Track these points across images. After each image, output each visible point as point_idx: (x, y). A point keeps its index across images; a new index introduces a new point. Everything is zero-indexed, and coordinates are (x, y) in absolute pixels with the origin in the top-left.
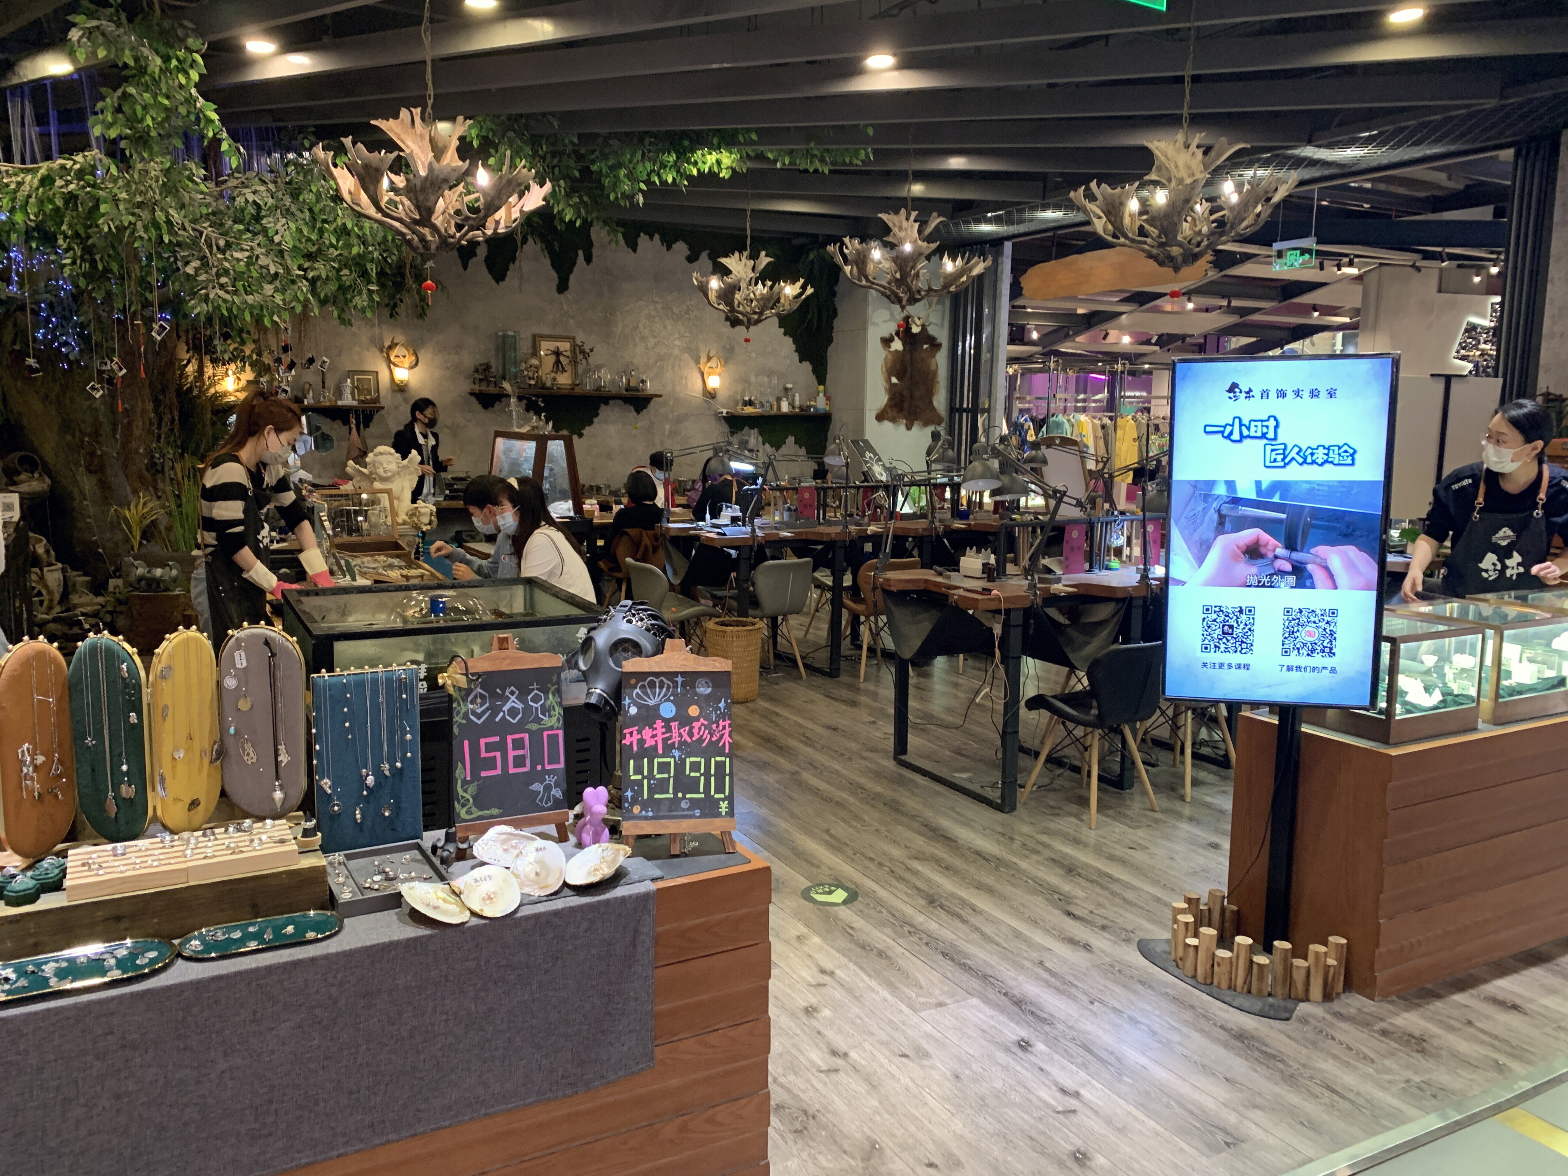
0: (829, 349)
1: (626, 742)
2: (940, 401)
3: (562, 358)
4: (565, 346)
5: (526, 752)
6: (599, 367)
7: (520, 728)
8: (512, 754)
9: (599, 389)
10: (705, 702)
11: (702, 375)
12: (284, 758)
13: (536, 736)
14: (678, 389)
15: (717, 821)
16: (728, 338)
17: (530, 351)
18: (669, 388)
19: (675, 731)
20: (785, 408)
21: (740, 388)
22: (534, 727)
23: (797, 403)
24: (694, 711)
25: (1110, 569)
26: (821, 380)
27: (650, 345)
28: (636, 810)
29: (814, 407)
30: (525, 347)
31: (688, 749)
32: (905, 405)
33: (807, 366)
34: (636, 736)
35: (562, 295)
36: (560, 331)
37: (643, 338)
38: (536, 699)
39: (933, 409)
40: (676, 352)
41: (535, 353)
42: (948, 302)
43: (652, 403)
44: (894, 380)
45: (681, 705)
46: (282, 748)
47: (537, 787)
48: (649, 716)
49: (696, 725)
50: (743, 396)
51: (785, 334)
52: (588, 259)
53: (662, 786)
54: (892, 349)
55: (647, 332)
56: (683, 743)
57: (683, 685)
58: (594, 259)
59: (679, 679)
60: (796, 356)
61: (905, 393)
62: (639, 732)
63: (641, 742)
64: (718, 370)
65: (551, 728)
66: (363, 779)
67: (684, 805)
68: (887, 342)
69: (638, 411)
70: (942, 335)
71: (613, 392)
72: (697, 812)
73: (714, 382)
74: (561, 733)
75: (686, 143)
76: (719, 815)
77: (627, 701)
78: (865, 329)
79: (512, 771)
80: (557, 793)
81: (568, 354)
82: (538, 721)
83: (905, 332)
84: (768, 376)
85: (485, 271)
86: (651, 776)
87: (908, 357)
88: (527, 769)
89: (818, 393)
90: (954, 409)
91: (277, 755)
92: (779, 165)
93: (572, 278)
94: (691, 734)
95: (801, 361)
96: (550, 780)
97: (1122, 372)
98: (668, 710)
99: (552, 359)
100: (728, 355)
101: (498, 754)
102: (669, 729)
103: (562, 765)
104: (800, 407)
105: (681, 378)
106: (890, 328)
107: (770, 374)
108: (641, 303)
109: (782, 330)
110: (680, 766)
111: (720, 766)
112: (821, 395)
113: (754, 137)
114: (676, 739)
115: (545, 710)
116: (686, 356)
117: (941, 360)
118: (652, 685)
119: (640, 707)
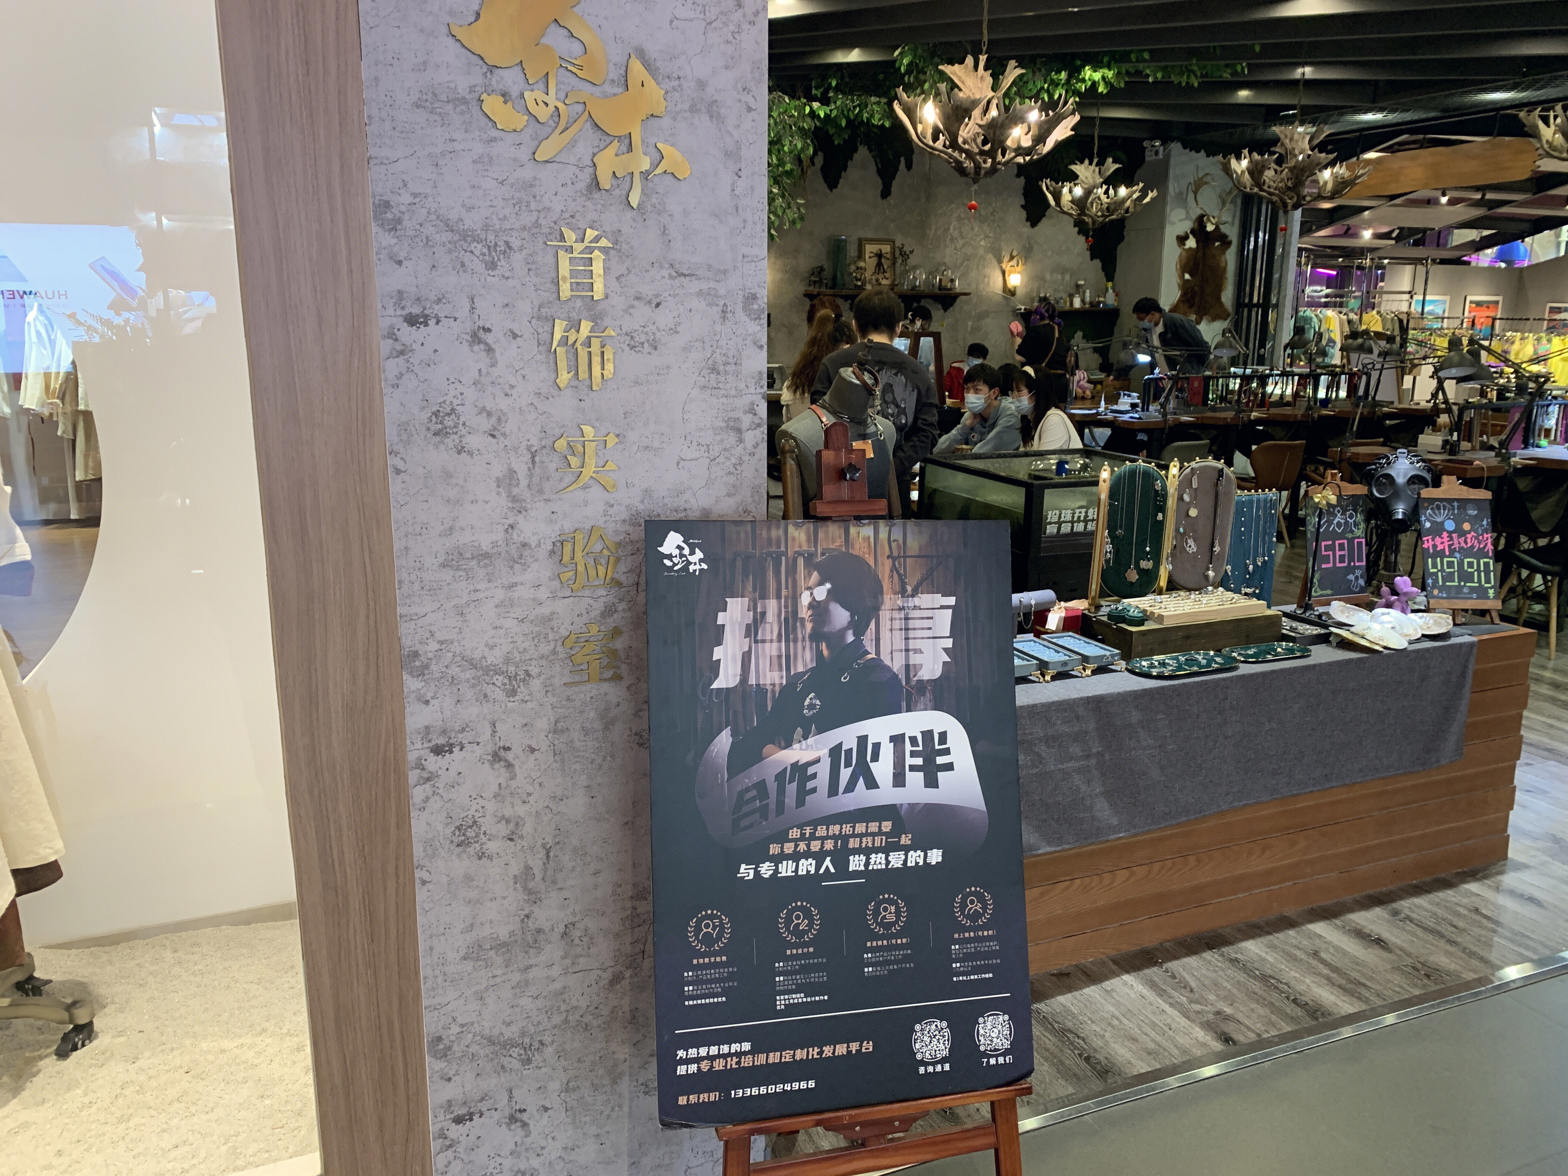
0: (1119, 248)
1: (1425, 546)
2: (1227, 296)
3: (883, 261)
4: (886, 249)
5: (1345, 552)
6: (915, 268)
7: (1341, 536)
8: (1338, 553)
9: (914, 288)
10: (1473, 520)
11: (1004, 273)
12: (1217, 549)
13: (1351, 541)
14: (981, 286)
15: (1489, 602)
16: (1028, 237)
17: (856, 254)
18: (974, 286)
19: (1455, 540)
20: (1077, 303)
21: (1036, 285)
22: (1350, 536)
23: (1088, 299)
24: (1466, 526)
25: (1539, 447)
26: (1110, 277)
27: (958, 246)
28: (1436, 592)
29: (1104, 303)
30: (852, 251)
31: (1467, 552)
32: (1197, 299)
33: (1097, 263)
34: (1431, 543)
35: (884, 201)
36: (881, 235)
37: (952, 239)
38: (1351, 517)
39: (1221, 304)
40: (981, 251)
41: (860, 255)
42: (1239, 201)
43: (958, 301)
44: (1187, 276)
45: (1459, 523)
46: (1217, 543)
47: (1351, 577)
48: (1437, 529)
49: (1469, 536)
50: (1039, 292)
51: (1079, 233)
52: (909, 166)
53: (1449, 577)
54: (1187, 247)
55: (956, 234)
56: (1461, 548)
57: (1459, 508)
58: (914, 166)
59: (1456, 504)
60: (1088, 253)
61: (1196, 289)
62: (1433, 540)
63: (1435, 546)
64: (1020, 268)
65: (1359, 537)
66: (1247, 566)
67: (1465, 590)
68: (1182, 240)
69: (946, 309)
70: (1232, 232)
71: (927, 291)
72: (1475, 596)
73: (1015, 280)
74: (1364, 541)
75: (1079, 63)
76: (1488, 598)
77: (1423, 518)
78: (1162, 228)
79: (1338, 565)
80: (1362, 582)
81: (888, 256)
82: (1352, 532)
83: (1199, 230)
84: (1062, 274)
85: (820, 179)
86: (1442, 570)
87: (1200, 254)
88: (1345, 565)
89: (1107, 290)
90: (1239, 304)
91: (1213, 546)
92: (1151, 80)
93: (895, 184)
94: (1466, 542)
95: (1092, 259)
96: (1358, 573)
97: (1370, 267)
98: (1450, 525)
99: (875, 261)
100: (1027, 253)
101: (1331, 553)
102: (1451, 539)
103: (1364, 563)
104: (1091, 303)
105: (985, 276)
106: (1186, 226)
107: (1063, 271)
108: (953, 206)
109: (1076, 229)
110: (1461, 564)
111: (1486, 565)
112: (1111, 291)
113: (1146, 56)
114: (1456, 546)
115: (1356, 524)
116: (990, 256)
117: (1230, 257)
118: (1438, 508)
119: (1432, 522)
